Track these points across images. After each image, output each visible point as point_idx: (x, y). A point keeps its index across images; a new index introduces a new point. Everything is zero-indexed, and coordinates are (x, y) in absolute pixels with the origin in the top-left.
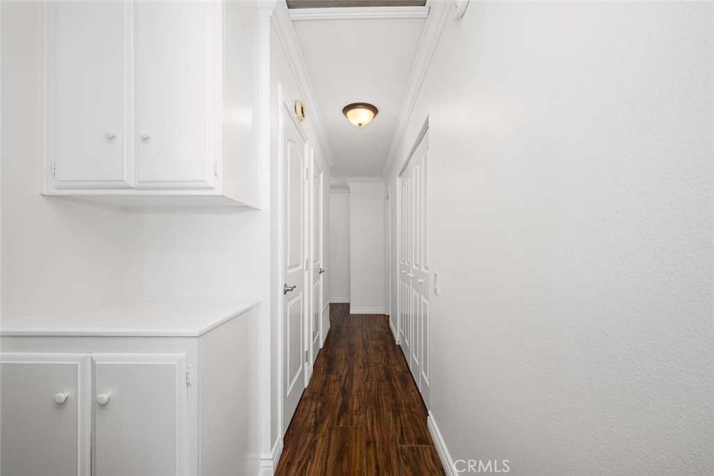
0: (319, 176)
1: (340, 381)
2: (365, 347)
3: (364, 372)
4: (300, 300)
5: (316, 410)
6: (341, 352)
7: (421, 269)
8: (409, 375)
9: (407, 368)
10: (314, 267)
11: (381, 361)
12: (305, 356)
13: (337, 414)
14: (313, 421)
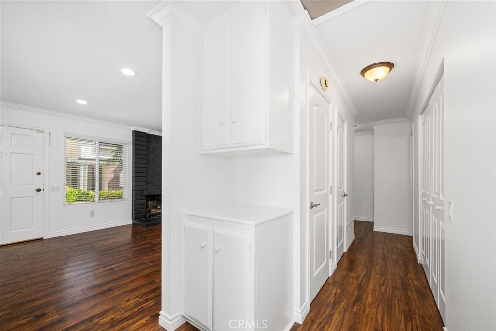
0: (343, 126)
1: (358, 279)
2: (385, 259)
3: (381, 278)
4: (325, 213)
5: (335, 294)
6: (362, 258)
7: (439, 197)
8: (428, 291)
9: (427, 285)
10: (338, 191)
11: (399, 273)
12: (329, 254)
13: (352, 301)
14: (333, 300)
